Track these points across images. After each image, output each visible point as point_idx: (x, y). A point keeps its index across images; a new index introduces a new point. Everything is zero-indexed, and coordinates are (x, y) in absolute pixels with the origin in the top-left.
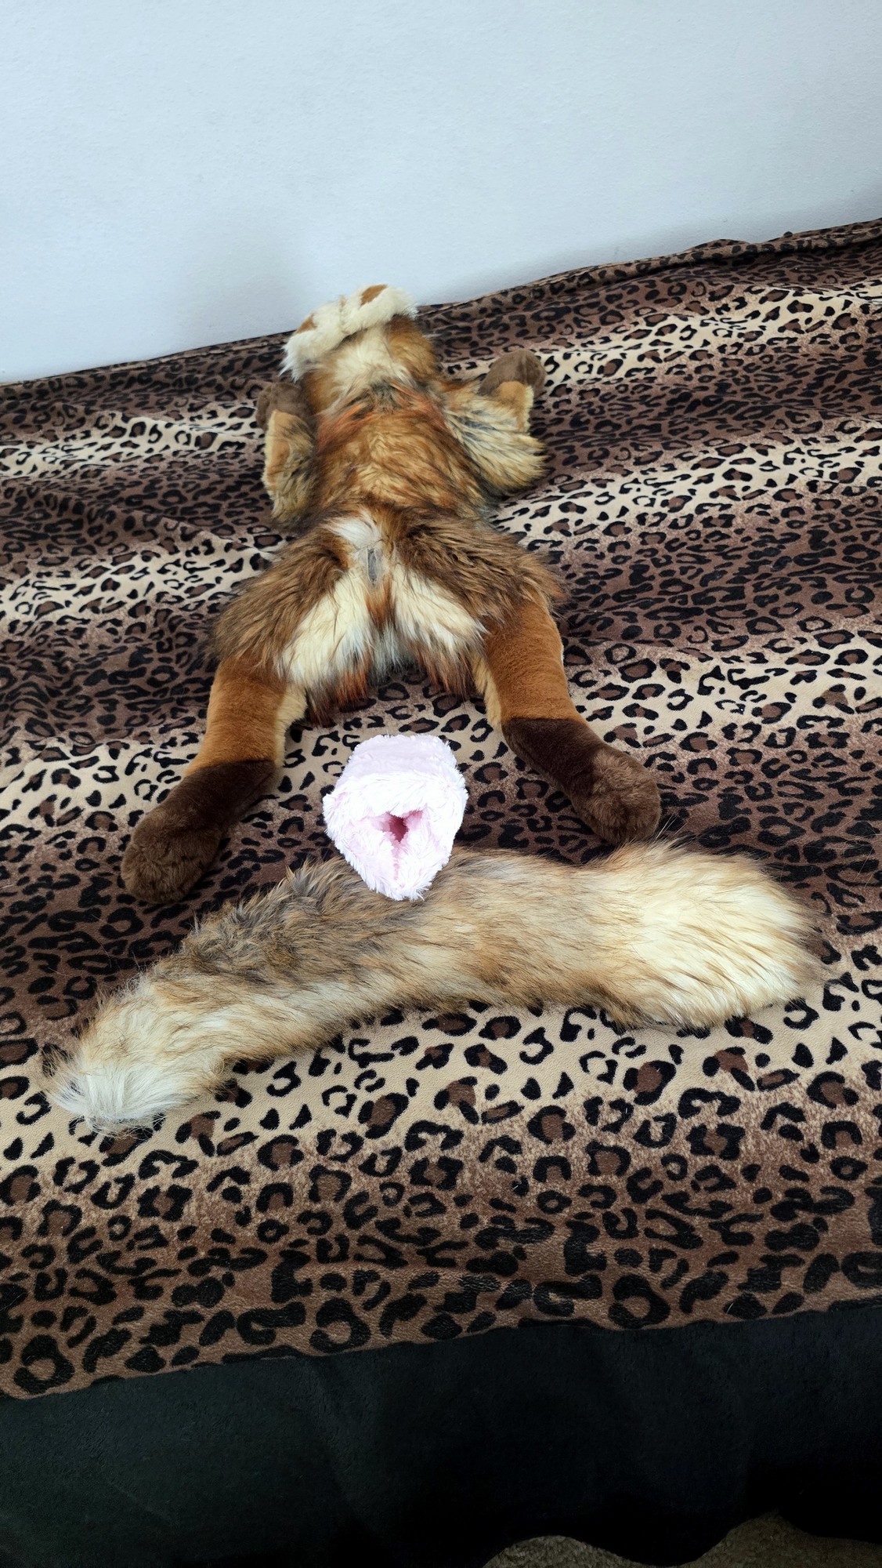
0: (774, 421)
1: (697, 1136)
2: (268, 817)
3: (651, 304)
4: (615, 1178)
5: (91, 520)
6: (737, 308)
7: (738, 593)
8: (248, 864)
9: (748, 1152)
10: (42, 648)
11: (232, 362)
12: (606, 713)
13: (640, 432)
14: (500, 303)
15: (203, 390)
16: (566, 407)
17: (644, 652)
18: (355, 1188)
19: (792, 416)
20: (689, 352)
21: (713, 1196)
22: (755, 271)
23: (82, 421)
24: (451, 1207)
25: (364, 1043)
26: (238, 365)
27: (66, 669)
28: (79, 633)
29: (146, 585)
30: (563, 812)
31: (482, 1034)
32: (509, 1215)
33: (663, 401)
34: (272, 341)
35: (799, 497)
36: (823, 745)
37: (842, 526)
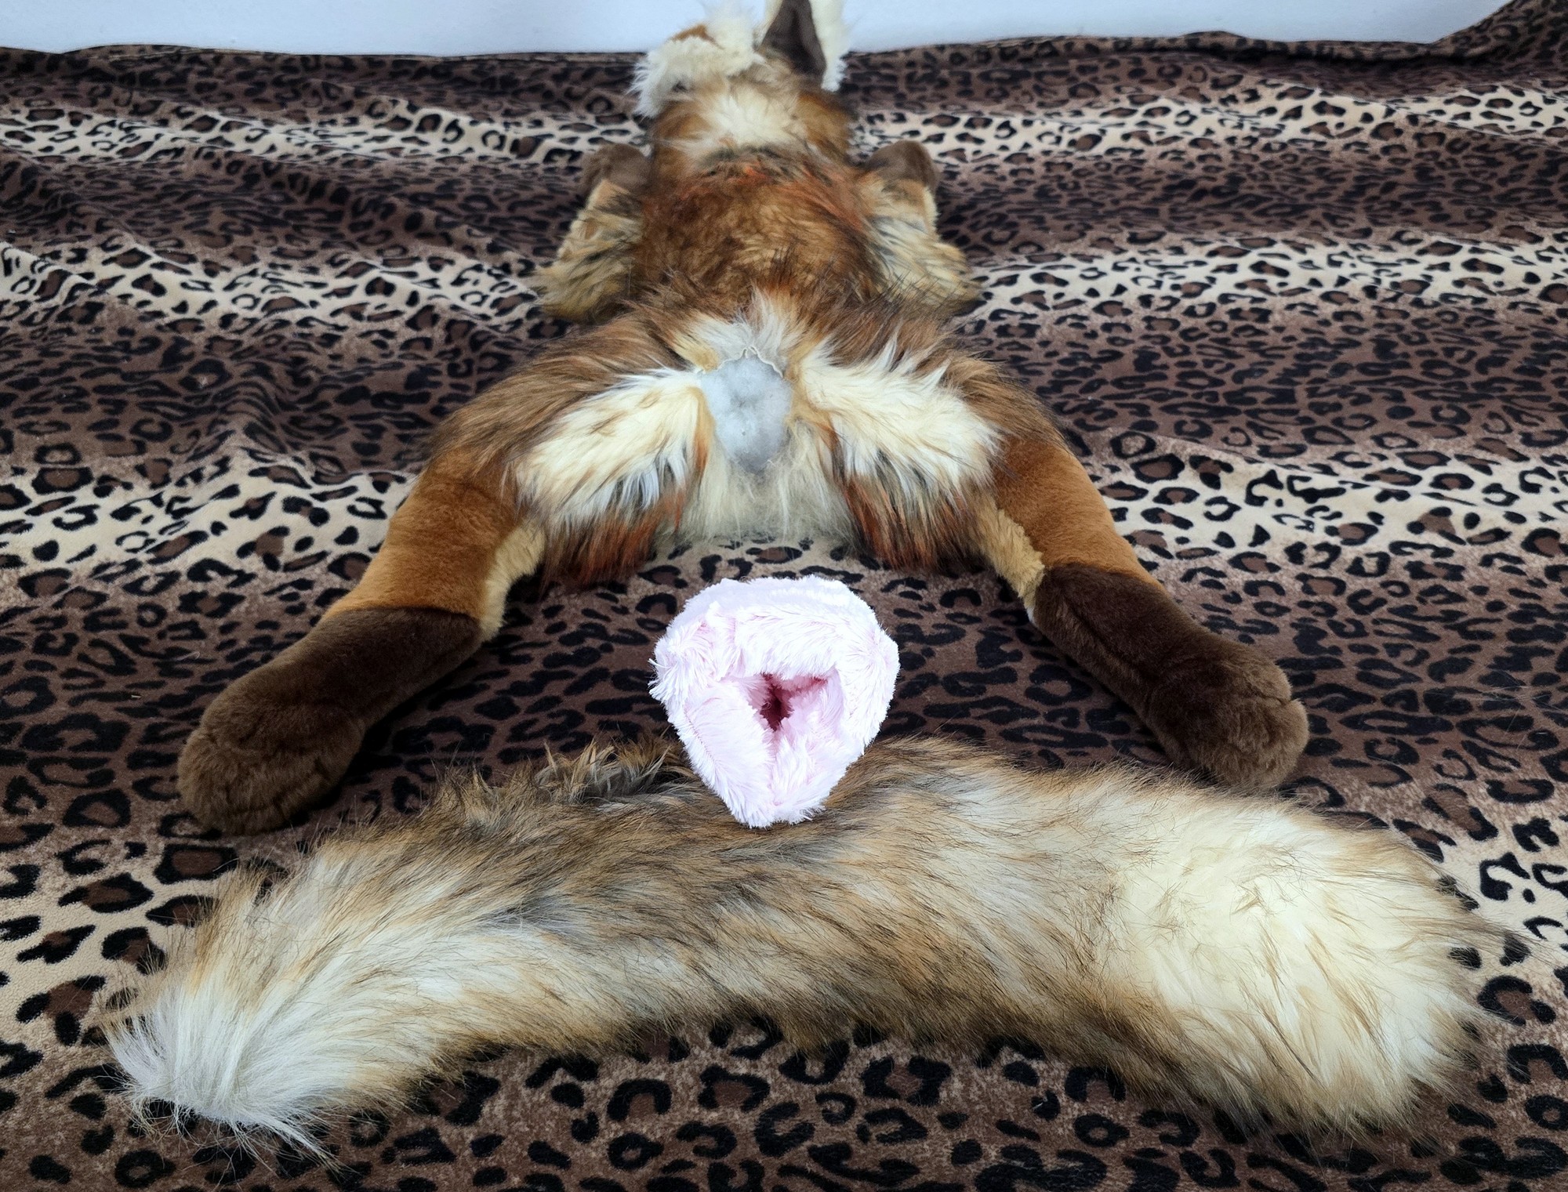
2: (623, 589)
3: (1136, 82)
5: (356, 211)
6: (1248, 101)
7: (1288, 396)
8: (593, 643)
10: (272, 350)
11: (566, 71)
12: (1118, 515)
13: (1132, 214)
14: (934, 59)
15: (523, 95)
16: (1027, 177)
18: (775, 1097)
19: (1333, 220)
20: (1188, 138)
22: (1267, 66)
23: (347, 106)
24: (936, 1130)
26: (576, 75)
28: (329, 340)
32: (1031, 1145)
33: (1159, 186)
35: (1354, 301)
36: (1430, 576)
37: (1416, 338)
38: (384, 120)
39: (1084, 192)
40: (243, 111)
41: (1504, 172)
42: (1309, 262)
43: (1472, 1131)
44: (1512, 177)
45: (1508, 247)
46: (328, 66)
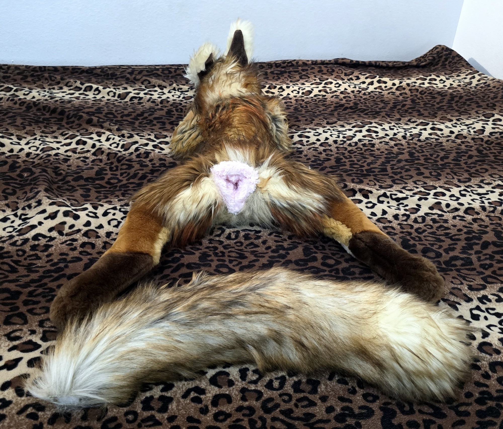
3: (320, 74)
5: (68, 118)
6: (356, 79)
7: (385, 170)
11: (132, 71)
13: (326, 115)
15: (119, 79)
16: (290, 104)
19: (389, 116)
20: (339, 91)
22: (361, 68)
23: (58, 83)
24: (319, 402)
26: (136, 72)
27: (61, 174)
28: (66, 160)
32: (350, 405)
35: (400, 140)
36: (439, 222)
37: (420, 151)
38: (71, 88)
39: (309, 108)
40: (21, 85)
41: (438, 100)
42: (384, 129)
43: (482, 389)
44: (441, 102)
45: (443, 123)
46: (49, 70)
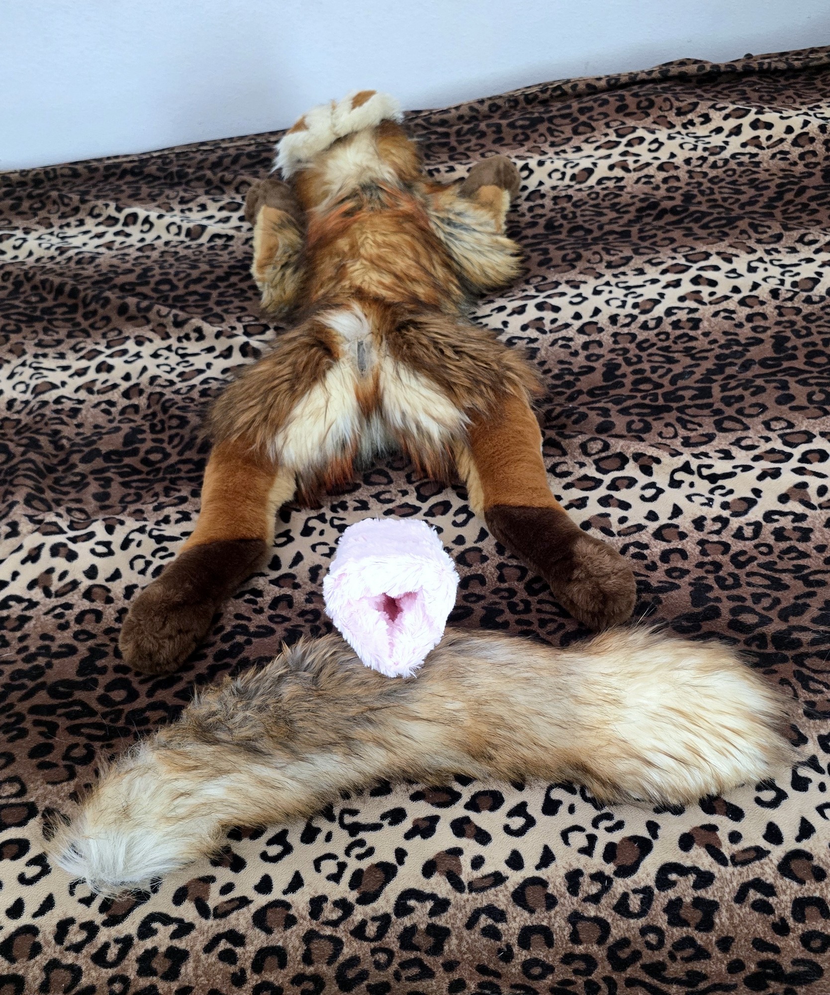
0: (737, 231)
1: (674, 907)
2: (259, 593)
3: (620, 117)
4: (595, 947)
5: (86, 305)
6: (702, 123)
7: (705, 393)
8: (240, 639)
9: (722, 924)
10: (39, 426)
11: (221, 158)
12: (581, 503)
13: (611, 238)
14: (477, 111)
15: (192, 184)
16: (540, 211)
17: (618, 446)
18: (347, 952)
19: (754, 227)
20: (657, 163)
21: (690, 966)
22: (719, 89)
23: (76, 210)
24: (440, 972)
25: (354, 813)
26: (227, 161)
27: (61, 448)
28: (74, 412)
29: (139, 369)
30: (542, 596)
31: (468, 806)
32: (495, 981)
33: (632, 209)
34: (259, 140)
35: (763, 303)
36: (788, 538)
38: (101, 219)
39: (580, 221)
40: (9, 224)
42: (734, 271)
43: (765, 956)
46: (62, 175)
